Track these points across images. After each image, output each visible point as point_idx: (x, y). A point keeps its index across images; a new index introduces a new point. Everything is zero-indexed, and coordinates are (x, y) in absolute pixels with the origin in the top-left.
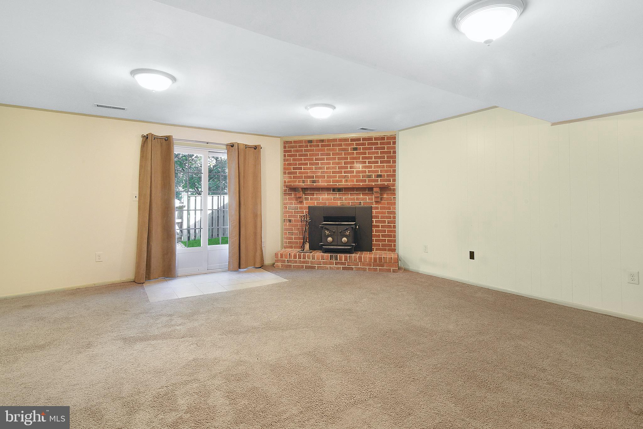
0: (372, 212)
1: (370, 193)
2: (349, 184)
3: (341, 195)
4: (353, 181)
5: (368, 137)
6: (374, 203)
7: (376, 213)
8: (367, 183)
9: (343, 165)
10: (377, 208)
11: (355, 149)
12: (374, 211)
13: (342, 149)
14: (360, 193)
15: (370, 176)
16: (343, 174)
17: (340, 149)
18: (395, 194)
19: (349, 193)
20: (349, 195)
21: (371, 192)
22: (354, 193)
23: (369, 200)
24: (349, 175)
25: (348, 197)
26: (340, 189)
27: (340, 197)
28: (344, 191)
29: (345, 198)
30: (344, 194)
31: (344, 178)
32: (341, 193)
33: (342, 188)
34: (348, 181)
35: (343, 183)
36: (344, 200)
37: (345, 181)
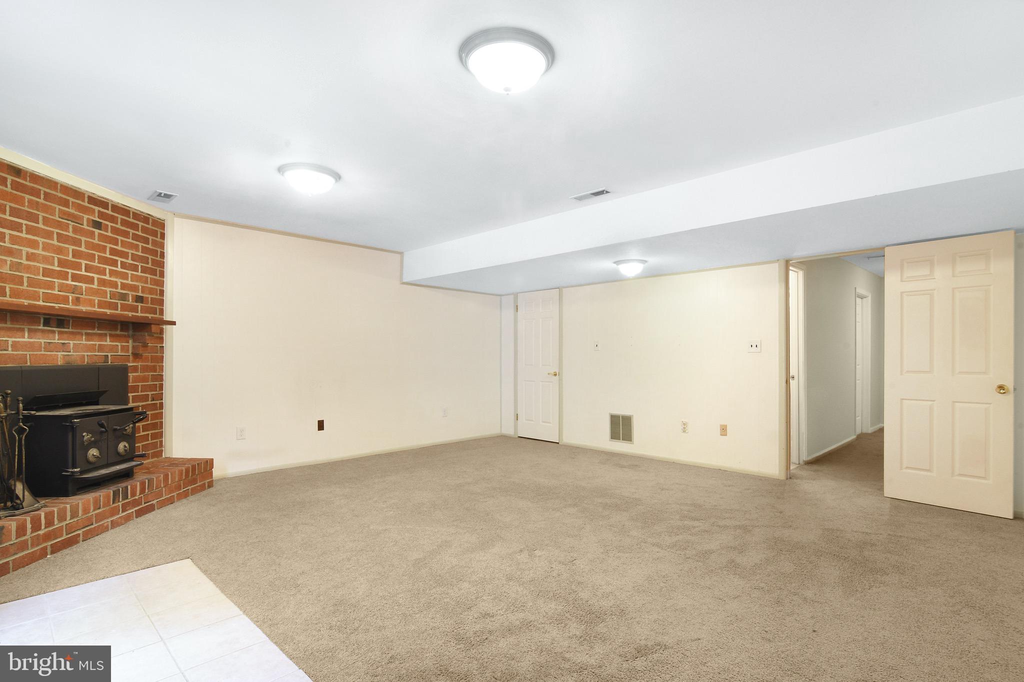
0: (127, 377)
1: (125, 336)
2: (84, 309)
3: (65, 336)
4: (91, 303)
5: (123, 207)
6: (131, 358)
7: (136, 379)
8: (119, 312)
9: (70, 258)
10: (135, 369)
11: (98, 225)
12: (131, 375)
13: (69, 214)
14: (106, 335)
15: (123, 297)
16: (70, 282)
17: (65, 213)
18: (162, 338)
19: (84, 331)
20: (84, 337)
21: (126, 333)
22: (94, 334)
23: (122, 351)
24: (84, 287)
25: (80, 342)
26: (64, 320)
27: (63, 342)
28: (72, 325)
29: (74, 344)
30: (72, 333)
31: (73, 293)
32: (66, 332)
33: (68, 319)
34: (81, 302)
35: (70, 306)
36: (72, 351)
37: (75, 301)
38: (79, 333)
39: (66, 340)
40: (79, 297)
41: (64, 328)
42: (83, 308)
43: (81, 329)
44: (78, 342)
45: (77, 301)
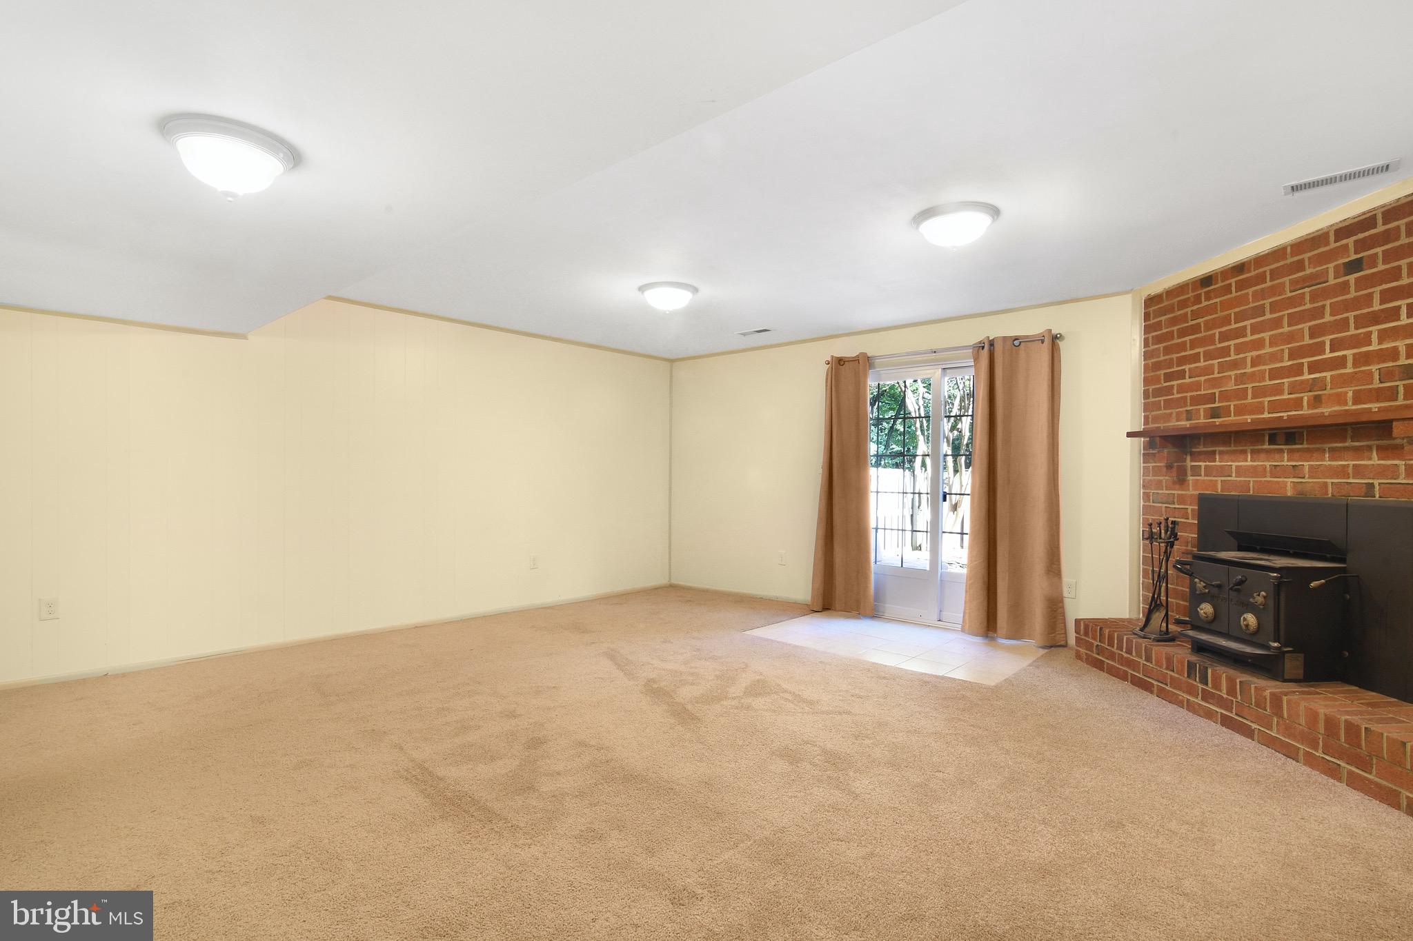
3: (1297, 455)
4: (1342, 399)
9: (1307, 341)
11: (1354, 267)
13: (1305, 279)
16: (1306, 376)
17: (1299, 280)
19: (1327, 446)
20: (1327, 455)
24: (1329, 377)
25: (1321, 463)
26: (1294, 433)
27: (1294, 464)
28: (1307, 440)
29: (1311, 467)
30: (1308, 450)
31: (1310, 391)
32: (1298, 450)
33: (1301, 430)
34: (1323, 401)
35: (1305, 411)
36: (1307, 476)
37: (1313, 401)
38: (1317, 450)
39: (1297, 461)
40: (1320, 395)
41: (1295, 444)
42: (1325, 410)
43: (1320, 443)
44: (1317, 463)
45: (1317, 401)
